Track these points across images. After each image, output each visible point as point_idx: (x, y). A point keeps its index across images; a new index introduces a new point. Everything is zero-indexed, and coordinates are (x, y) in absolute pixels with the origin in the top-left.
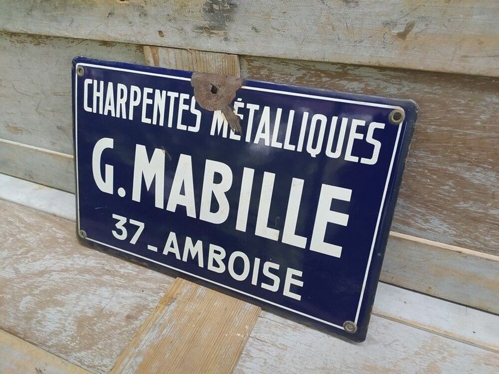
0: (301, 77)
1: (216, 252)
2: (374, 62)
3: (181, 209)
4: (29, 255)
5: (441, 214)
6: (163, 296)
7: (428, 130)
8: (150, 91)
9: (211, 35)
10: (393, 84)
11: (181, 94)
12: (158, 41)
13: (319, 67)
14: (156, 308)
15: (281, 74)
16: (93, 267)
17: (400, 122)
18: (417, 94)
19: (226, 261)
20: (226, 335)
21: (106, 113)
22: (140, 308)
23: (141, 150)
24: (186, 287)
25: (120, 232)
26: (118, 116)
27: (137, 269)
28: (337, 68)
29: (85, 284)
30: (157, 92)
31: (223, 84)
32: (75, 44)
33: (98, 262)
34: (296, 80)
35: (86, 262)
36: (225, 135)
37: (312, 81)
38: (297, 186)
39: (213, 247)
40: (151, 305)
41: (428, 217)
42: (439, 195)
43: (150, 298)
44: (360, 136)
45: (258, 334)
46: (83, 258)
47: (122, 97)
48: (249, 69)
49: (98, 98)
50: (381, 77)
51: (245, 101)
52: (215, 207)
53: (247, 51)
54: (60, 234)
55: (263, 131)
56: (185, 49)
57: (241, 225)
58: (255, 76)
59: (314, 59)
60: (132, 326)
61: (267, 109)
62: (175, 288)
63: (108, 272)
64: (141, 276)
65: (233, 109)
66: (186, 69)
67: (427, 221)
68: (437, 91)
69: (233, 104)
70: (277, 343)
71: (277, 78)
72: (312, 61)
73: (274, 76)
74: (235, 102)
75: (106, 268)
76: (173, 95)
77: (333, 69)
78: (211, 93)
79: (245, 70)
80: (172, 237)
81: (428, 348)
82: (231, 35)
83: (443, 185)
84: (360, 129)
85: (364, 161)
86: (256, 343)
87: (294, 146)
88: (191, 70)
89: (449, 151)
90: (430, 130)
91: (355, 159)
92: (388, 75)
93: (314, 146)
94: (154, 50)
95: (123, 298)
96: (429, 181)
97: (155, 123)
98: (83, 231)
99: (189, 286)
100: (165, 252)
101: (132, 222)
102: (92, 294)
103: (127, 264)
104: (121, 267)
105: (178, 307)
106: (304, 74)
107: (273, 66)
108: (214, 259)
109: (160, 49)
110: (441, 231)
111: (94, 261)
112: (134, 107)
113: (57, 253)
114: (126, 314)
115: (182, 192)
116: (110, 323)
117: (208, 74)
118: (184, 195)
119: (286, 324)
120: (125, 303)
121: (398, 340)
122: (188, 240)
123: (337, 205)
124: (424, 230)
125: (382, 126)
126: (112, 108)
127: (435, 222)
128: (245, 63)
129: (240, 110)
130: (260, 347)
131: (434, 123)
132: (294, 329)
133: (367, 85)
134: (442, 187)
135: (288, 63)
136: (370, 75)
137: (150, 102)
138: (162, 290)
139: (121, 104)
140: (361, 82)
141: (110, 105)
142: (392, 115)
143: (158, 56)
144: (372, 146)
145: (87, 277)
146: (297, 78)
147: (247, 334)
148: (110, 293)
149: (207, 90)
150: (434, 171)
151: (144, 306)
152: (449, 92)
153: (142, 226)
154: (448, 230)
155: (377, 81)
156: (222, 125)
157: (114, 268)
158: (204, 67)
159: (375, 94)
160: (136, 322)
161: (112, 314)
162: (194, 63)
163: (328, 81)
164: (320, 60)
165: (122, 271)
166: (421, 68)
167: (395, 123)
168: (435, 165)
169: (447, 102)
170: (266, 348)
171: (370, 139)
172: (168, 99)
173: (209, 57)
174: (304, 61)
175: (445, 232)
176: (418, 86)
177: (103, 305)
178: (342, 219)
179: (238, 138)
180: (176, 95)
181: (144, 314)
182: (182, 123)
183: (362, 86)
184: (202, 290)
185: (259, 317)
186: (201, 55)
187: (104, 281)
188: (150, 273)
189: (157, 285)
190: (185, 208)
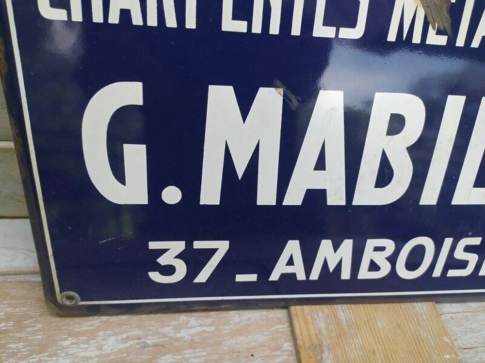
1: (377, 249)
3: (316, 197)
16: (121, 351)
19: (393, 260)
21: (114, 19)
25: (169, 270)
27: (209, 320)
33: (124, 336)
35: (100, 347)
36: (417, 39)
39: (371, 243)
46: (86, 342)
52: (385, 176)
64: (226, 329)
75: (148, 342)
80: (293, 248)
97: (257, 29)
98: (72, 293)
99: (320, 314)
101: (198, 245)
104: (177, 329)
108: (371, 260)
111: (113, 338)
115: (321, 164)
122: (326, 245)
153: (223, 246)
156: (412, 16)
157: (165, 336)
165: (185, 334)
179: (442, 41)
182: (326, 23)
184: (342, 311)
185: (441, 315)
188: (237, 317)
189: (266, 333)
190: (323, 192)
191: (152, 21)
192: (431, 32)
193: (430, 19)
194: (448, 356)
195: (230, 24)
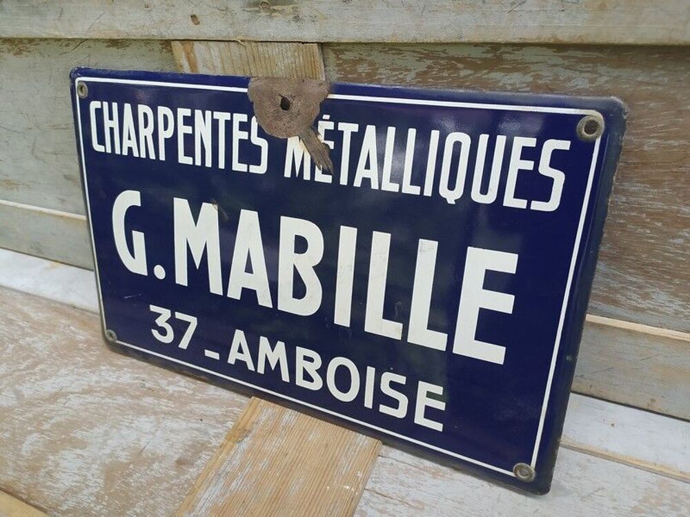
0: (425, 73)
1: (306, 358)
2: (546, 36)
3: (249, 295)
4: (37, 369)
5: (670, 283)
6: (231, 427)
7: (646, 148)
8: (188, 112)
9: (273, 14)
10: (581, 72)
11: (235, 115)
12: (192, 31)
13: (453, 52)
14: (221, 447)
15: (391, 70)
17: (596, 137)
18: (625, 86)
19: (322, 372)
20: (328, 487)
21: (125, 153)
22: (198, 448)
23: (181, 207)
24: (265, 412)
25: (163, 332)
26: (143, 155)
27: (193, 386)
28: (483, 53)
29: (118, 411)
30: (198, 113)
31: (299, 94)
32: (71, 47)
33: (137, 375)
34: (415, 78)
35: (118, 378)
36: (307, 177)
37: (443, 78)
38: (427, 251)
39: (301, 352)
40: (214, 442)
41: (647, 290)
42: (666, 254)
43: (212, 431)
44: (529, 165)
45: (378, 485)
46: (114, 371)
47: (146, 125)
48: (338, 65)
49: (112, 129)
50: (560, 61)
51: (336, 119)
52: (299, 290)
53: (333, 35)
54: (82, 335)
55: (367, 167)
56: (234, 41)
57: (342, 317)
58: (349, 76)
59: (443, 40)
60: (186, 476)
61: (371, 130)
62: (249, 413)
63: (151, 392)
64: (199, 396)
65: (317, 133)
66: (239, 74)
67: (646, 296)
68: (660, 78)
69: (316, 125)
70: (408, 499)
71: (384, 76)
72: (442, 44)
73: (381, 74)
74: (320, 122)
75: (147, 385)
76: (222, 117)
77: (477, 53)
78: (281, 109)
79: (332, 67)
80: (239, 337)
81: (653, 501)
82: (305, 11)
83: (673, 238)
84: (528, 154)
85: (537, 206)
86: (375, 500)
87: (419, 188)
88: (248, 75)
89: (683, 179)
90: (649, 146)
91: (521, 204)
92: (573, 57)
93: (451, 186)
94: (188, 46)
95: (172, 431)
96: (648, 231)
97: (198, 163)
98: (112, 332)
99: (270, 411)
100: (231, 360)
101: (179, 315)
102: (127, 427)
103: (178, 377)
104: (169, 384)
105: (254, 444)
106: (429, 67)
107: (377, 57)
108: (304, 369)
110: (670, 311)
111: (129, 375)
112: (166, 140)
113: (77, 364)
114: (177, 457)
115: (249, 269)
116: (153, 472)
117: (273, 79)
118: (252, 272)
119: (422, 466)
120: (174, 440)
121: (603, 489)
122: (264, 342)
123: (493, 281)
124: (643, 310)
125: (565, 145)
126: (133, 144)
127: (661, 297)
128: (331, 56)
129: (329, 134)
130: (381, 507)
131: (655, 135)
132: (435, 475)
133: (537, 77)
134: (671, 240)
135: (401, 50)
136: (540, 59)
137: (189, 130)
138: (229, 416)
139: (145, 137)
140: (526, 73)
141: (129, 139)
142: (581, 125)
143: (194, 55)
144: (550, 181)
145: (120, 400)
146: (418, 74)
147: (361, 486)
148: (152, 424)
149: (275, 105)
150: (656, 216)
151: (202, 445)
152: (682, 79)
153: (193, 321)
154: (682, 310)
155: (555, 68)
156: (301, 159)
157: (159, 385)
158: (266, 67)
159: (552, 91)
160: (191, 470)
161: (155, 458)
162: (251, 62)
163: (471, 75)
164: (454, 41)
165: (171, 389)
166: (630, 40)
167: (588, 139)
168: (660, 205)
169: (679, 97)
170: (390, 508)
171: (545, 169)
172: (215, 123)
173: (274, 50)
174: (428, 44)
175: (677, 313)
176: (625, 73)
177: (143, 444)
178: (504, 303)
179: (328, 179)
180: (227, 116)
181: (204, 456)
182: (240, 161)
183: (529, 78)
184: (289, 415)
185: (379, 456)
186: (261, 49)
187: (143, 406)
188: (212, 391)
189: (223, 409)
190: (254, 293)
192: (318, 172)
193: (316, 161)
194: (348, 487)
195: (183, 159)
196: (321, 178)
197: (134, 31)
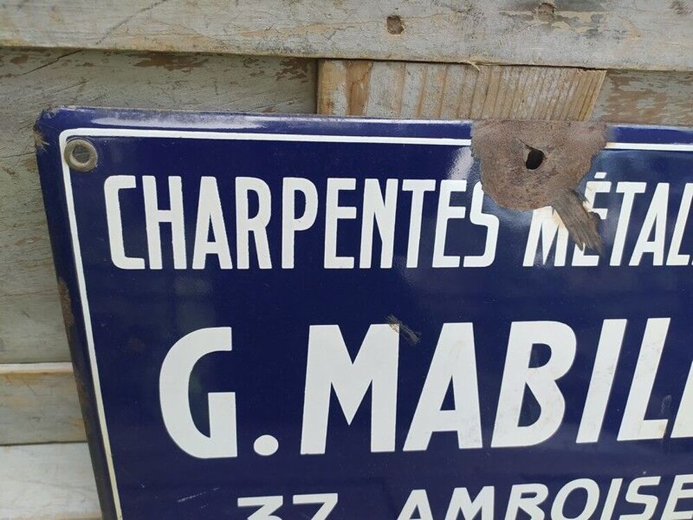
1: (525, 496)
3: (444, 441)
8: (349, 184)
11: (444, 182)
15: (682, 106)
19: (547, 504)
21: (199, 265)
30: (372, 185)
31: (560, 143)
36: (560, 262)
39: (518, 490)
47: (253, 211)
48: (611, 99)
51: (614, 179)
52: (530, 411)
55: (652, 238)
56: (462, 63)
61: (663, 190)
65: (581, 198)
69: (582, 188)
73: (666, 111)
74: (589, 184)
76: (418, 187)
78: (524, 169)
80: (417, 499)
94: (358, 71)
97: (365, 263)
107: (673, 90)
108: (519, 508)
109: (378, 69)
112: (298, 235)
115: (449, 403)
117: (520, 124)
126: (221, 247)
129: (601, 200)
137: (350, 213)
139: (251, 234)
141: (211, 239)
143: (367, 87)
149: (516, 161)
153: (330, 500)
172: (404, 200)
179: (593, 261)
180: (428, 185)
182: (447, 253)
186: (506, 77)
190: (453, 435)
191: (243, 263)
192: (578, 253)
193: (576, 238)
196: (583, 260)
197: (242, 38)
